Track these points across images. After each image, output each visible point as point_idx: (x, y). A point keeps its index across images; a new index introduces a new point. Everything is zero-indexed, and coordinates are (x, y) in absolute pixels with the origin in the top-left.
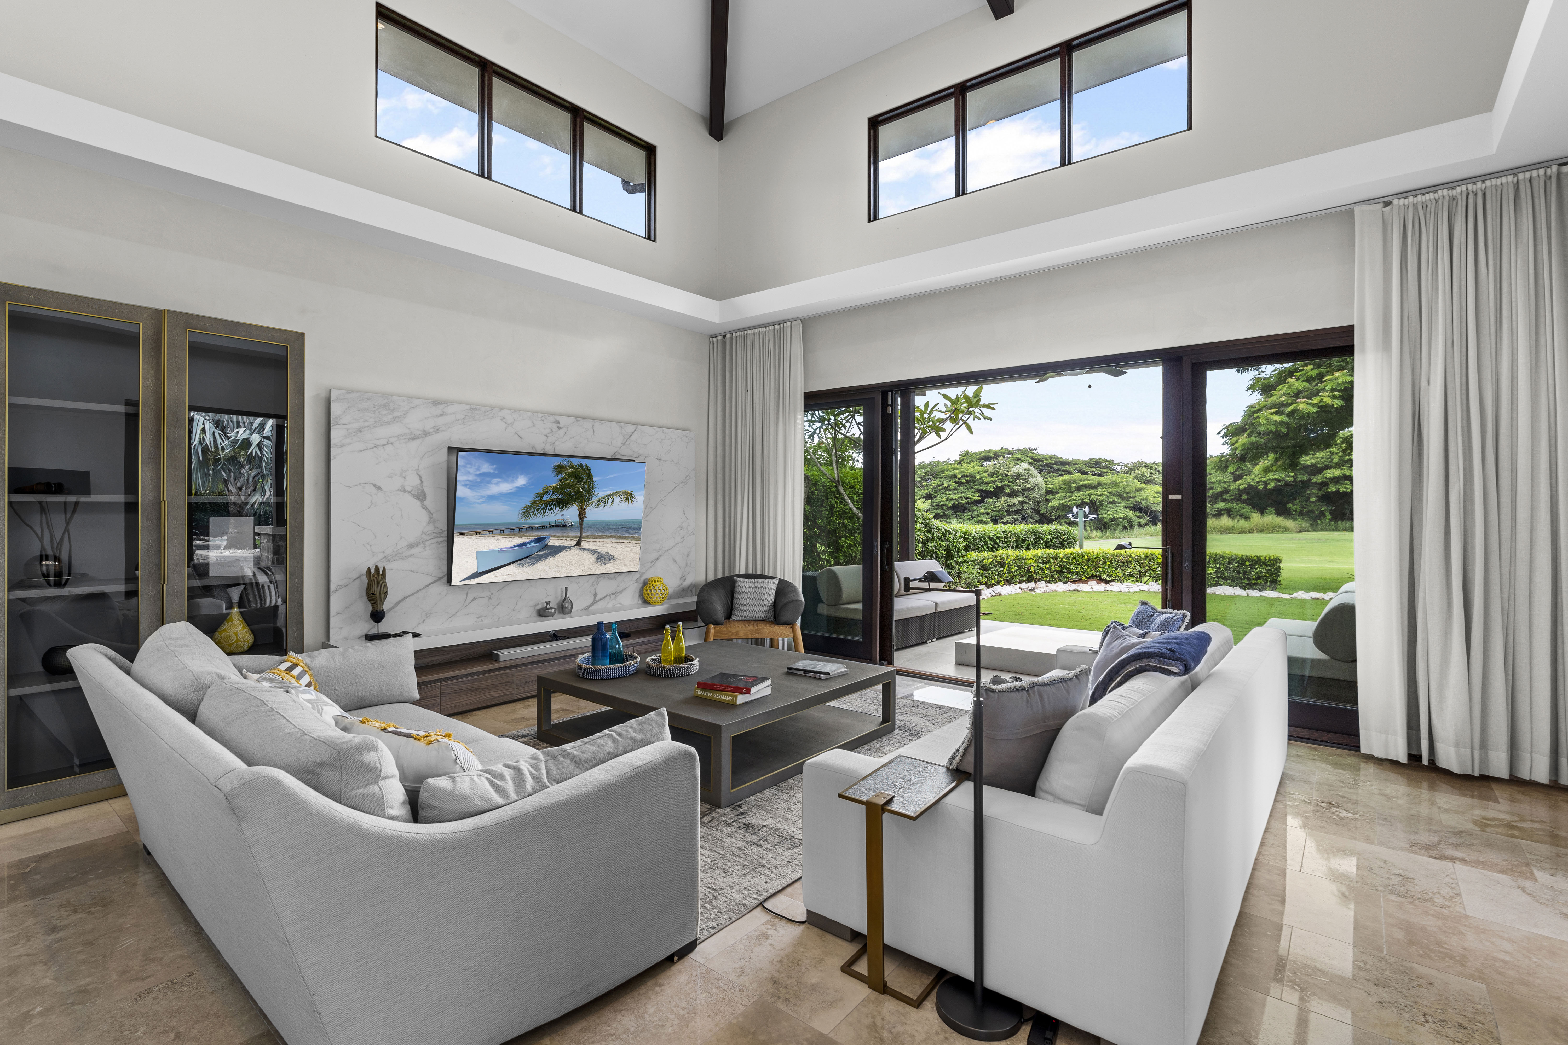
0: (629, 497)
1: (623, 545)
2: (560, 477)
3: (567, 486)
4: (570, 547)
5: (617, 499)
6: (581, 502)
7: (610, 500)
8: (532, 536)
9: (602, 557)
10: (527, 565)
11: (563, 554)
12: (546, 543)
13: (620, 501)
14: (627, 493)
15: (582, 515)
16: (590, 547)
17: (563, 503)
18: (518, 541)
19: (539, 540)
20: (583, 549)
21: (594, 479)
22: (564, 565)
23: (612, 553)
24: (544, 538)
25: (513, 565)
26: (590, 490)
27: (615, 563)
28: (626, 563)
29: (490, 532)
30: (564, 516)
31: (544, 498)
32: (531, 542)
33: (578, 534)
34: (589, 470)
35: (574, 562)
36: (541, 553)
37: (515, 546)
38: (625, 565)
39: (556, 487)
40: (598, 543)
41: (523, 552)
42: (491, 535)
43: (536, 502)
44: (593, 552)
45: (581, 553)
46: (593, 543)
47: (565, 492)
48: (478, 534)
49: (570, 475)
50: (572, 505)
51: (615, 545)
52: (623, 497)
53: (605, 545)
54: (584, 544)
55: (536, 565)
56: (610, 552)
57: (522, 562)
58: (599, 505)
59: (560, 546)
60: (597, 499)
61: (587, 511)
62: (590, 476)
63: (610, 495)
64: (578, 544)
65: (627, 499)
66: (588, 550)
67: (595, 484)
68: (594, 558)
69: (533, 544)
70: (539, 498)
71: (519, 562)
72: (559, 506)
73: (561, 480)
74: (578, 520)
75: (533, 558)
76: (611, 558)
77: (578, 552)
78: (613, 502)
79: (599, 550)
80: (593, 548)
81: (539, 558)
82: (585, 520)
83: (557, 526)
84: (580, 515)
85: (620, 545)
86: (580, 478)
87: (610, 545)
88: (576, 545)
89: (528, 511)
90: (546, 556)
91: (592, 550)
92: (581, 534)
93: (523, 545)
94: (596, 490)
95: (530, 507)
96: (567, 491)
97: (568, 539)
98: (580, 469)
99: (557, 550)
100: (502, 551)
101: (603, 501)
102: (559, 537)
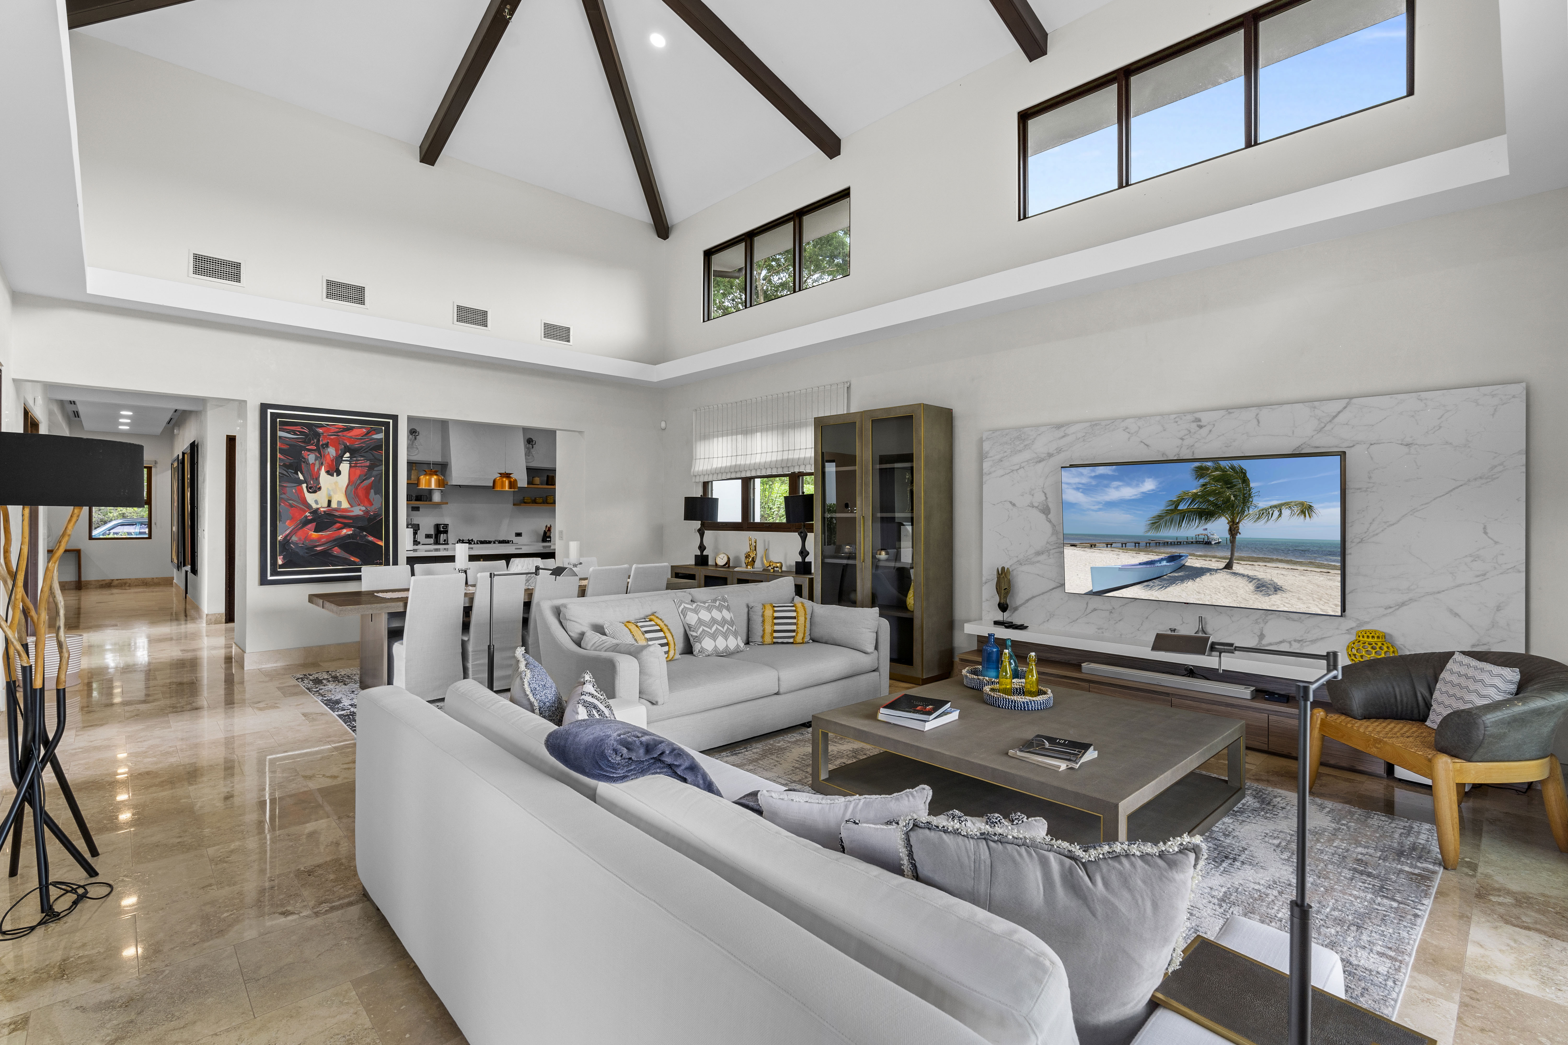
0: (1306, 510)
1: (1296, 573)
2: (1202, 481)
3: (1213, 493)
4: (1216, 570)
5: (1286, 512)
6: (1233, 514)
7: (1276, 513)
8: (1164, 553)
9: (1263, 586)
10: (1157, 588)
11: (1206, 578)
12: (1183, 562)
13: (1292, 514)
14: (1302, 504)
15: (1233, 530)
16: (1246, 572)
17: (1206, 515)
18: (1144, 557)
19: (1172, 558)
20: (1235, 574)
21: (1251, 485)
22: (1208, 592)
23: (1279, 582)
24: (1180, 556)
25: (1138, 586)
26: (1246, 499)
27: (1284, 595)
28: (1301, 596)
29: (1109, 545)
30: (1208, 531)
31: (1180, 508)
32: (1162, 560)
33: (1228, 554)
34: (1245, 474)
35: (1222, 589)
36: (1176, 575)
37: (1140, 564)
38: (1299, 599)
39: (1196, 494)
40: (1257, 568)
41: (1151, 572)
42: (1109, 549)
43: (1169, 512)
44: (1250, 579)
45: (1233, 579)
46: (1250, 567)
47: (1209, 501)
48: (1092, 546)
49: (1217, 479)
50: (1220, 516)
51: (1284, 572)
52: (1297, 510)
53: (1269, 570)
54: (1236, 568)
55: (1169, 589)
56: (1276, 580)
57: (1151, 583)
58: (1259, 518)
59: (1202, 569)
60: (1256, 510)
61: (1240, 525)
62: (1245, 481)
63: (1275, 507)
64: (1229, 566)
65: (1303, 512)
66: (1243, 575)
67: (1253, 491)
68: (1251, 587)
69: (1164, 563)
70: (1173, 507)
71: (1146, 584)
72: (1201, 518)
73: (1204, 485)
74: (1228, 536)
75: (1165, 580)
76: (1277, 589)
77: (1228, 576)
78: (1280, 515)
79: (1260, 577)
80: (1251, 573)
81: (1173, 581)
82: (1238, 536)
83: (1198, 542)
84: (1230, 530)
85: (1291, 573)
86: (1231, 483)
87: (1276, 571)
88: (1225, 568)
89: (1157, 522)
90: (1182, 579)
91: (1248, 576)
92: (1232, 554)
93: (1151, 563)
94: (1255, 498)
95: (1160, 517)
96: (1212, 499)
97: (1214, 560)
98: (1230, 472)
99: (1198, 573)
100: (1123, 569)
101: (1265, 513)
102: (1200, 556)
